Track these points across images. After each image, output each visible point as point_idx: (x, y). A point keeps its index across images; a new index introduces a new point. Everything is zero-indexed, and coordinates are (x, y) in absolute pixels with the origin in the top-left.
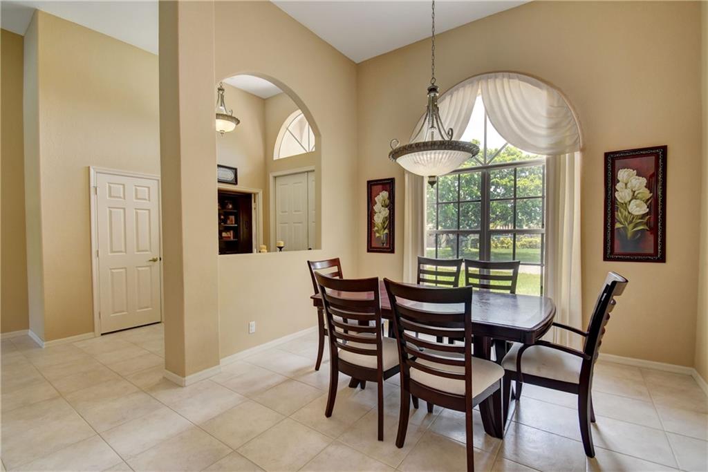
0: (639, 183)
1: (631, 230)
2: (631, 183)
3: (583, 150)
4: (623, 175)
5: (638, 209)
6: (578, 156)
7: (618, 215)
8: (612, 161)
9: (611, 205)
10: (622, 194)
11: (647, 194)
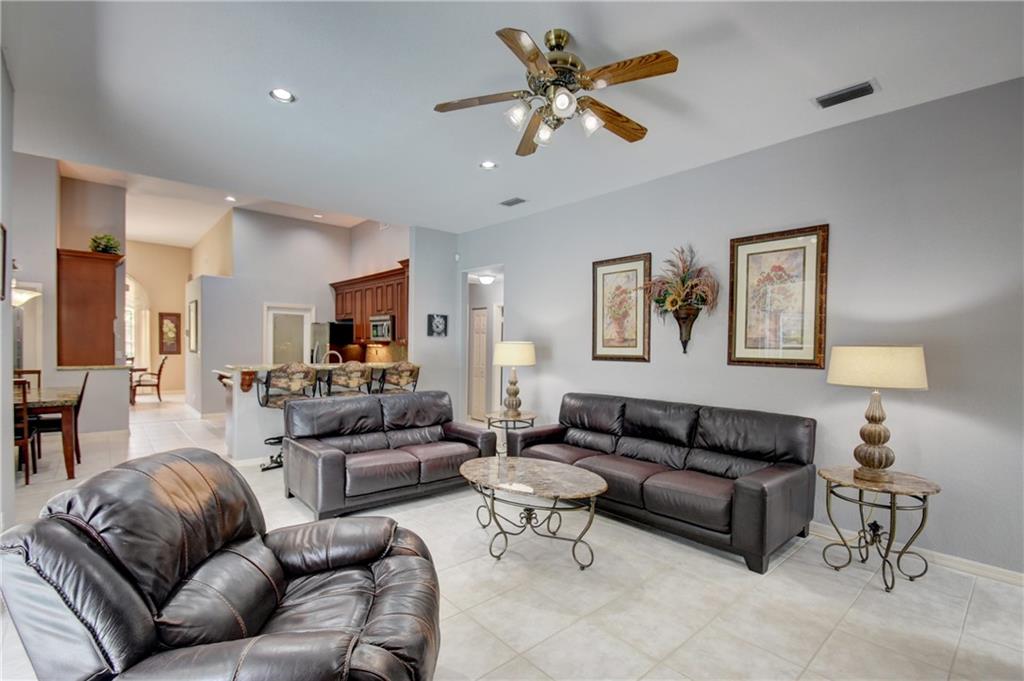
0: (172, 326)
1: (169, 343)
2: (168, 325)
3: (150, 310)
4: (166, 322)
5: (172, 335)
6: (148, 312)
7: (165, 337)
8: (162, 316)
9: (162, 333)
10: (165, 329)
11: (175, 330)
